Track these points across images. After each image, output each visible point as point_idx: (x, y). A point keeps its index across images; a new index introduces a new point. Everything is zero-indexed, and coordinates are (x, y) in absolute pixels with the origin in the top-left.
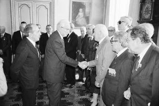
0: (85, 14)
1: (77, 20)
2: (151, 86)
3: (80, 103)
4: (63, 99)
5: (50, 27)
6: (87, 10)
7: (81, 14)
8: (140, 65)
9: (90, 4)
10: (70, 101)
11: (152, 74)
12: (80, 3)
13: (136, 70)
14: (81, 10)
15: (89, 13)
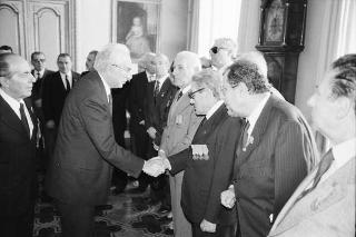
1: (128, 42)
2: (272, 181)
3: (136, 225)
4: (98, 219)
5: (68, 59)
6: (151, 21)
7: (137, 29)
8: (250, 140)
9: (158, 8)
10: (114, 223)
11: (273, 156)
12: (135, 4)
13: (245, 150)
14: (137, 20)
15: (156, 28)
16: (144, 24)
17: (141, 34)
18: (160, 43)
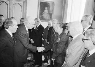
0: (49, 11)
1: (43, 15)
6: (51, 9)
12: (46, 3)
14: (46, 8)
15: (52, 11)
17: (47, 13)
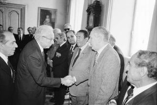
6: (53, 17)
7: (48, 20)
14: (48, 16)
15: (55, 19)
16: (50, 18)
17: (49, 21)
18: (56, 25)
